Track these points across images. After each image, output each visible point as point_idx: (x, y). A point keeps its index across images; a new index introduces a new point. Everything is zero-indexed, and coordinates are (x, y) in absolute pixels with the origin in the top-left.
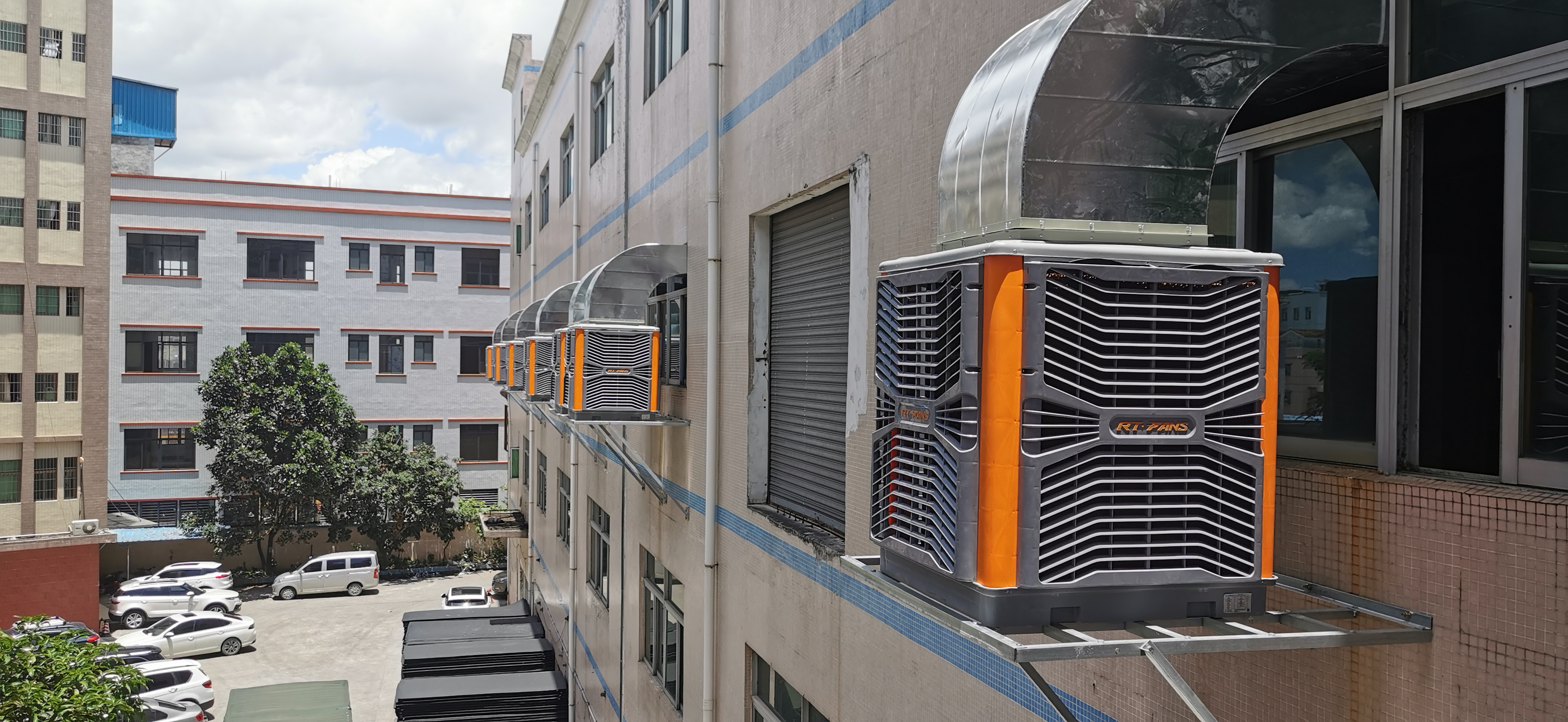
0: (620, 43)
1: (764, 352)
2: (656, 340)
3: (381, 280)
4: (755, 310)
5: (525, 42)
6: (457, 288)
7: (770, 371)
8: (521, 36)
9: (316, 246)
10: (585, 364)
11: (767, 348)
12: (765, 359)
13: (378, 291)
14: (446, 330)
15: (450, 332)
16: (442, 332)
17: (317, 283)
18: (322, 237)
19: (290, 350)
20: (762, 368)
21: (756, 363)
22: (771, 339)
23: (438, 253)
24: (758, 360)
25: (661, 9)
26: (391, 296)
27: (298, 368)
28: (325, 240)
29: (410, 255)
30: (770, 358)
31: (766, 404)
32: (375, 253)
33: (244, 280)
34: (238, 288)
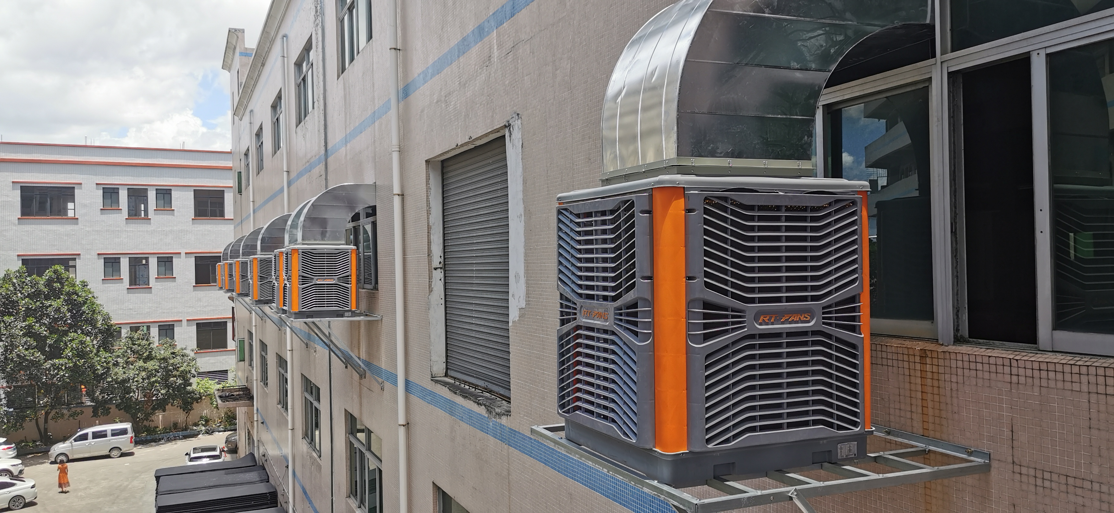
0: (317, 34)
1: (440, 263)
2: (354, 256)
3: (129, 215)
4: (432, 232)
5: (240, 34)
6: (191, 219)
7: (445, 277)
8: (236, 30)
9: (76, 191)
10: (299, 276)
11: (442, 260)
12: (441, 268)
13: (127, 223)
14: (183, 251)
15: (186, 253)
16: (180, 253)
17: (77, 219)
18: (81, 184)
19: (55, 272)
20: (439, 275)
21: (434, 271)
22: (444, 253)
23: (174, 194)
24: (435, 269)
25: (349, 9)
26: (137, 228)
27: (62, 284)
28: (83, 185)
29: (152, 195)
30: (445, 267)
31: (443, 302)
32: (123, 195)
33: (19, 219)
34: (14, 224)
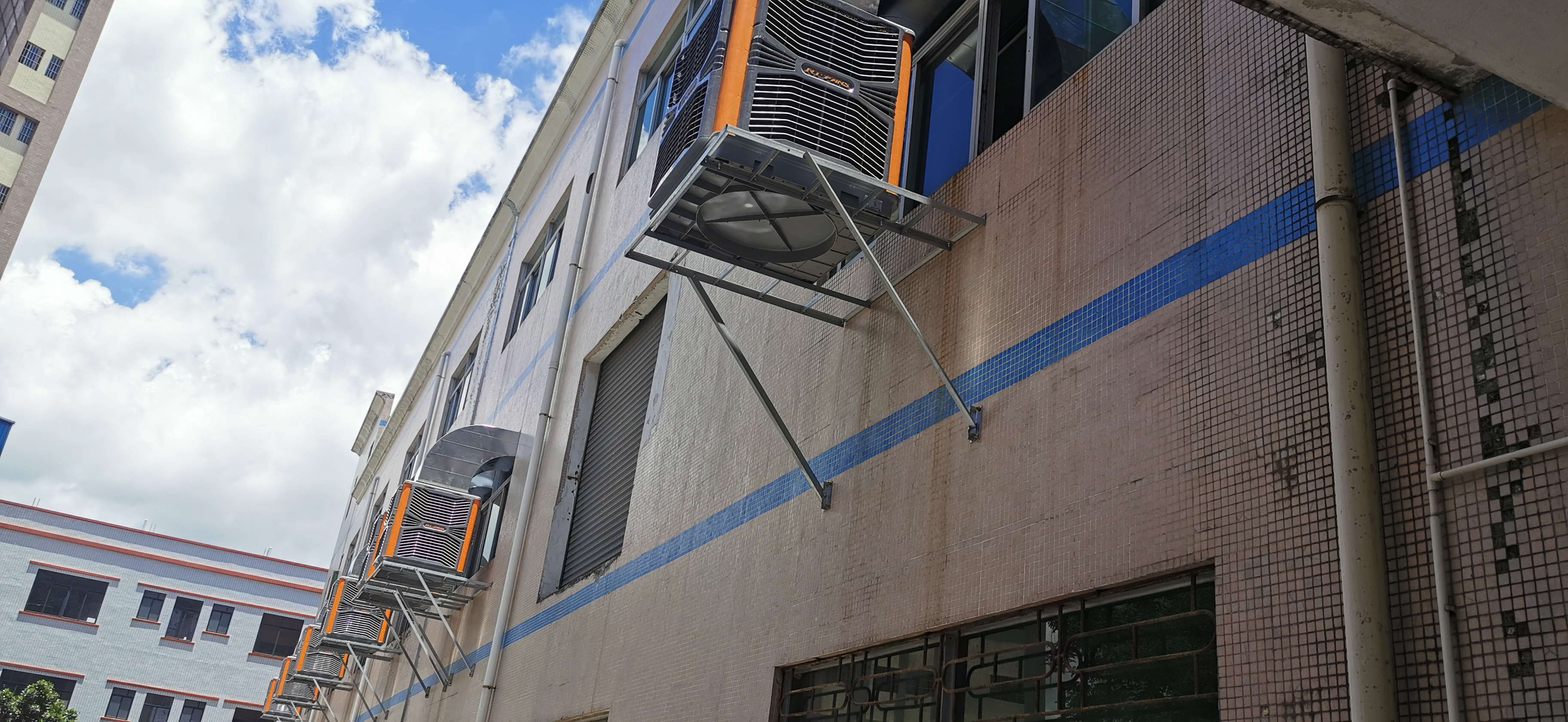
0: (488, 328)
1: (576, 473)
2: (475, 506)
3: (167, 633)
4: (574, 436)
5: (388, 400)
6: (247, 654)
7: (579, 489)
8: (384, 394)
9: (109, 588)
10: (405, 515)
11: (579, 470)
12: (576, 479)
13: (160, 644)
14: (222, 698)
15: (226, 701)
16: (217, 700)
17: (98, 626)
18: (118, 580)
19: (41, 687)
20: (572, 485)
21: (567, 480)
22: (584, 462)
23: (236, 615)
24: (570, 478)
25: (533, 273)
26: (174, 654)
27: (44, 709)
28: (120, 583)
29: (206, 612)
30: (581, 479)
31: (570, 517)
32: (169, 605)
33: (20, 612)
34: (11, 619)
